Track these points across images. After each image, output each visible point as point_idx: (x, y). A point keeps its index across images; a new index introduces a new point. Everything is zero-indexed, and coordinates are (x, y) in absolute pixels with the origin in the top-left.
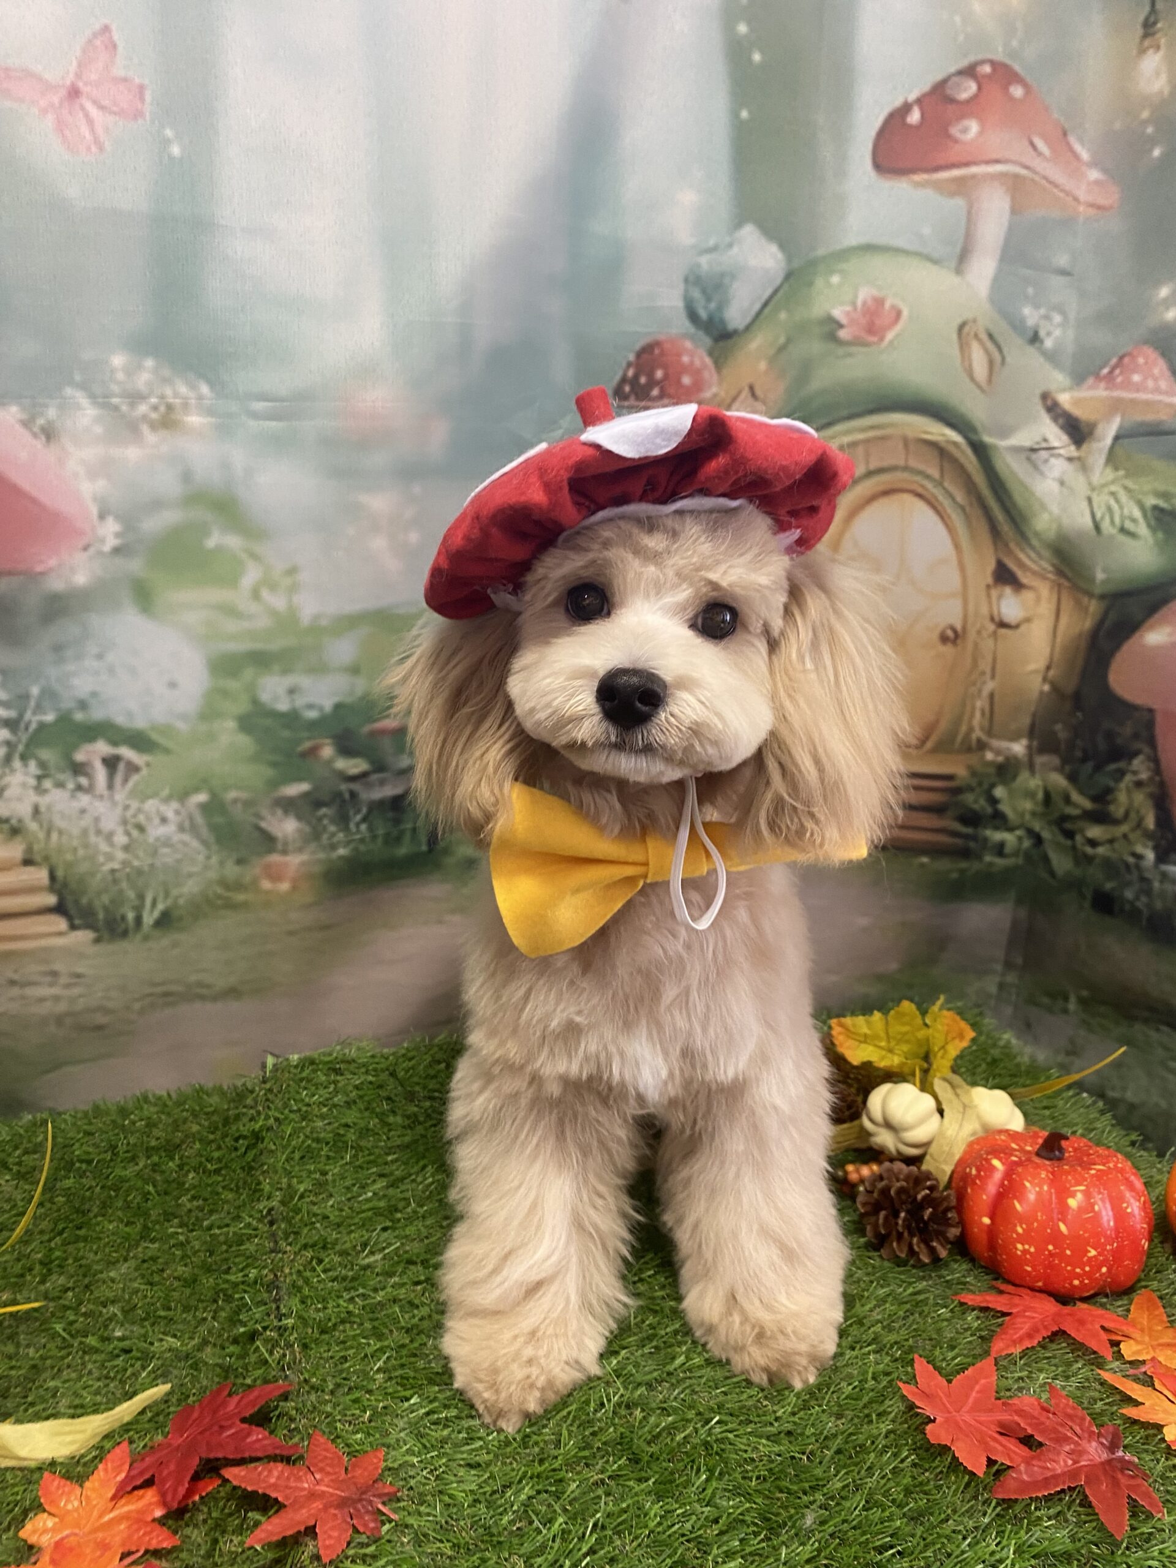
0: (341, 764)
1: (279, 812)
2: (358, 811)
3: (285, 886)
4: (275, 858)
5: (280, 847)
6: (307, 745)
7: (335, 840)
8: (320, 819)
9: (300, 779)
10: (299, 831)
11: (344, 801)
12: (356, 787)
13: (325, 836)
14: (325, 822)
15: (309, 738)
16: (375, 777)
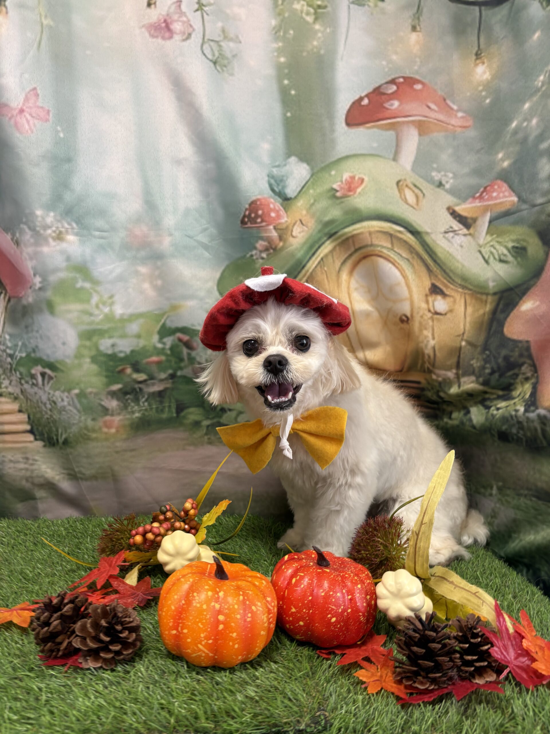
0: (135, 376)
1: (109, 397)
2: (143, 397)
3: (113, 431)
4: (108, 418)
5: (110, 412)
6: (120, 368)
7: (134, 409)
8: (127, 400)
9: (118, 383)
10: (118, 405)
11: (137, 392)
12: (141, 386)
13: (129, 408)
14: (129, 401)
15: (120, 365)
16: (150, 382)
